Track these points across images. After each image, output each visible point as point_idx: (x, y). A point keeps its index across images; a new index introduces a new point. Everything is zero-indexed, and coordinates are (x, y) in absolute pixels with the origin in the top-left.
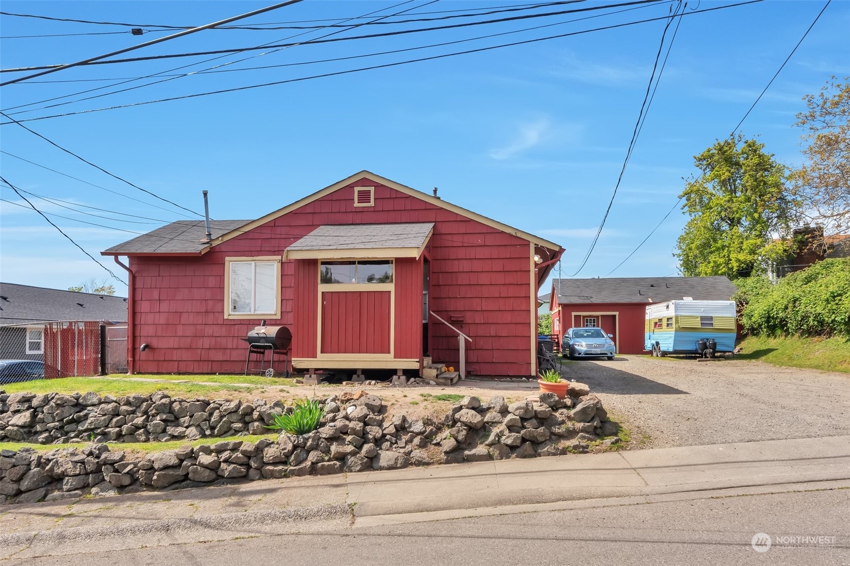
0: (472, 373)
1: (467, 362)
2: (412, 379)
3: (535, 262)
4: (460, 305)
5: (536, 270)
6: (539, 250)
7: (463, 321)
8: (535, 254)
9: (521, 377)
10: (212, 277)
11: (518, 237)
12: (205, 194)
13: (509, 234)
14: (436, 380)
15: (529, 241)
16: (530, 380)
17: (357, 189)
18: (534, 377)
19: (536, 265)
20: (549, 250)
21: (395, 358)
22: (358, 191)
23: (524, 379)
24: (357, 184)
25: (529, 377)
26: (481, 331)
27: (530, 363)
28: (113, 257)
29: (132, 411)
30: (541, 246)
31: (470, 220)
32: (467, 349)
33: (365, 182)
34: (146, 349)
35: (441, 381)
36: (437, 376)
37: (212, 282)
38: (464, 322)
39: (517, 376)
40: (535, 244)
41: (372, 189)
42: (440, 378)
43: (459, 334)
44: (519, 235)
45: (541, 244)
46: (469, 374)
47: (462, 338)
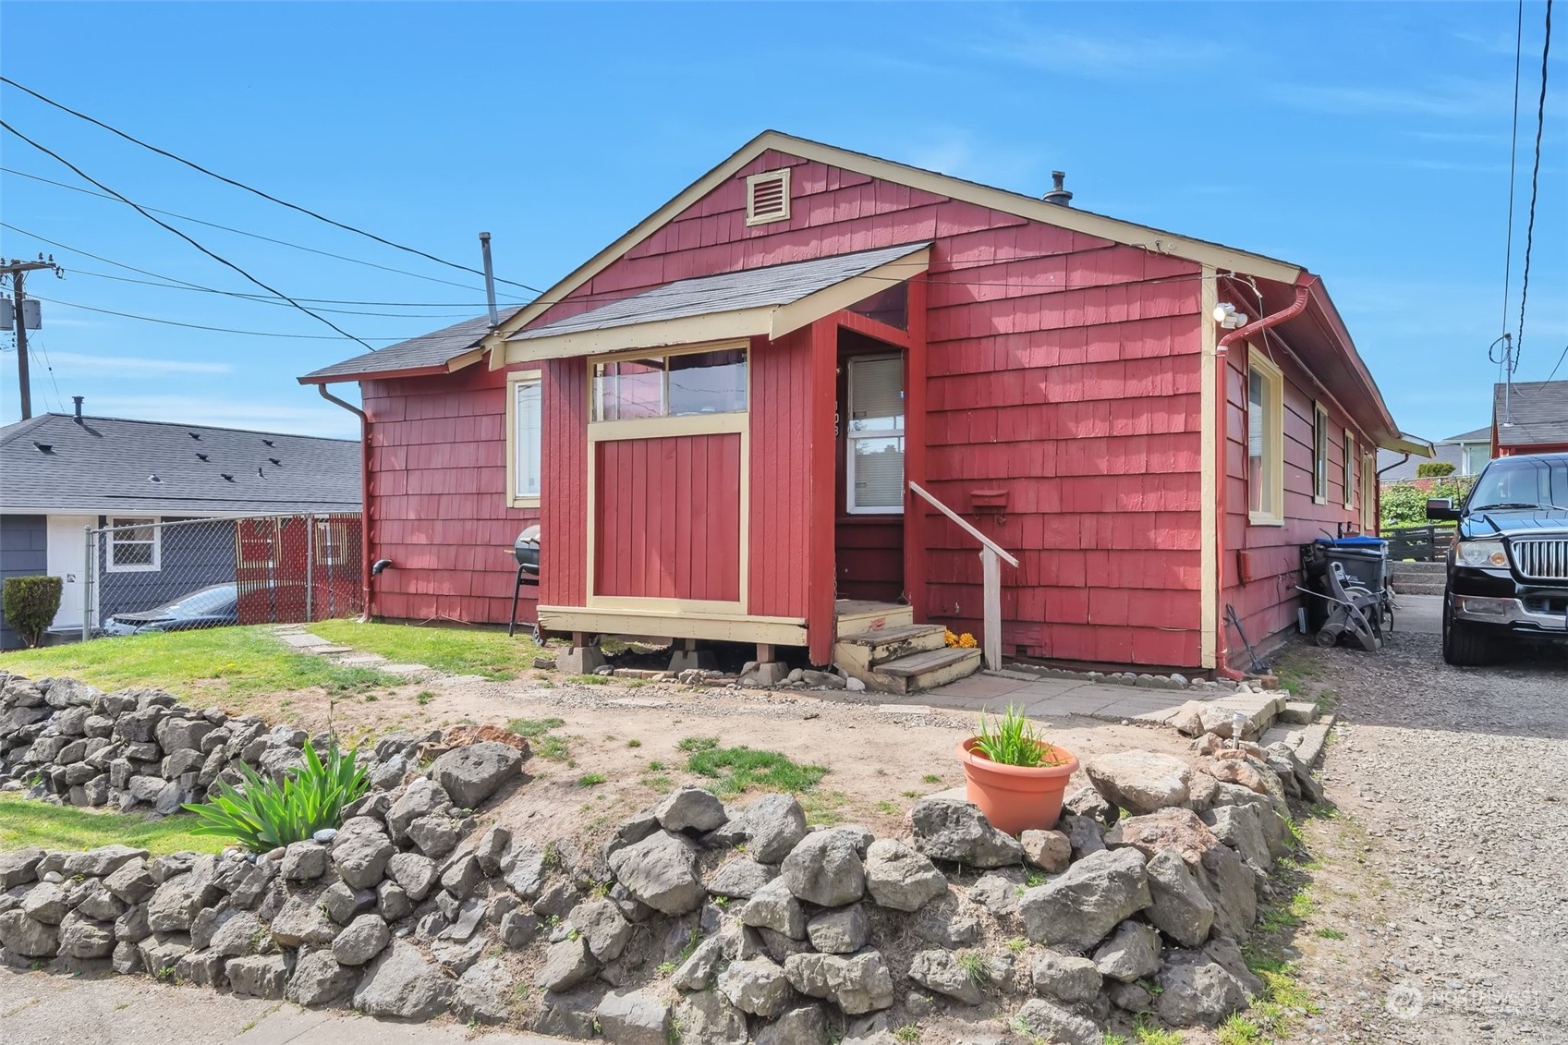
0: (1030, 652)
1: (1008, 622)
2: (796, 673)
3: (1218, 324)
4: (998, 463)
5: (1220, 348)
6: (1232, 289)
7: (1005, 507)
8: (1220, 301)
9: (1168, 670)
10: (484, 419)
11: (1163, 254)
12: (485, 240)
13: (1135, 247)
14: (867, 675)
15: (1198, 264)
16: (1194, 681)
17: (752, 181)
18: (1210, 675)
19: (1220, 332)
20: (1261, 283)
21: (750, 613)
22: (756, 185)
23: (1177, 677)
24: (751, 167)
25: (1194, 671)
26: (1057, 535)
27: (1200, 631)
28: (317, 387)
29: (104, 728)
30: (1238, 275)
31: (1026, 222)
32: (1007, 586)
33: (770, 159)
34: (384, 570)
35: (881, 679)
36: (873, 664)
37: (486, 428)
38: (1008, 511)
39: (1158, 666)
40: (1219, 271)
41: (784, 175)
42: (878, 672)
43: (982, 544)
44: (1168, 247)
45: (1236, 266)
46: (1017, 655)
47: (992, 556)
